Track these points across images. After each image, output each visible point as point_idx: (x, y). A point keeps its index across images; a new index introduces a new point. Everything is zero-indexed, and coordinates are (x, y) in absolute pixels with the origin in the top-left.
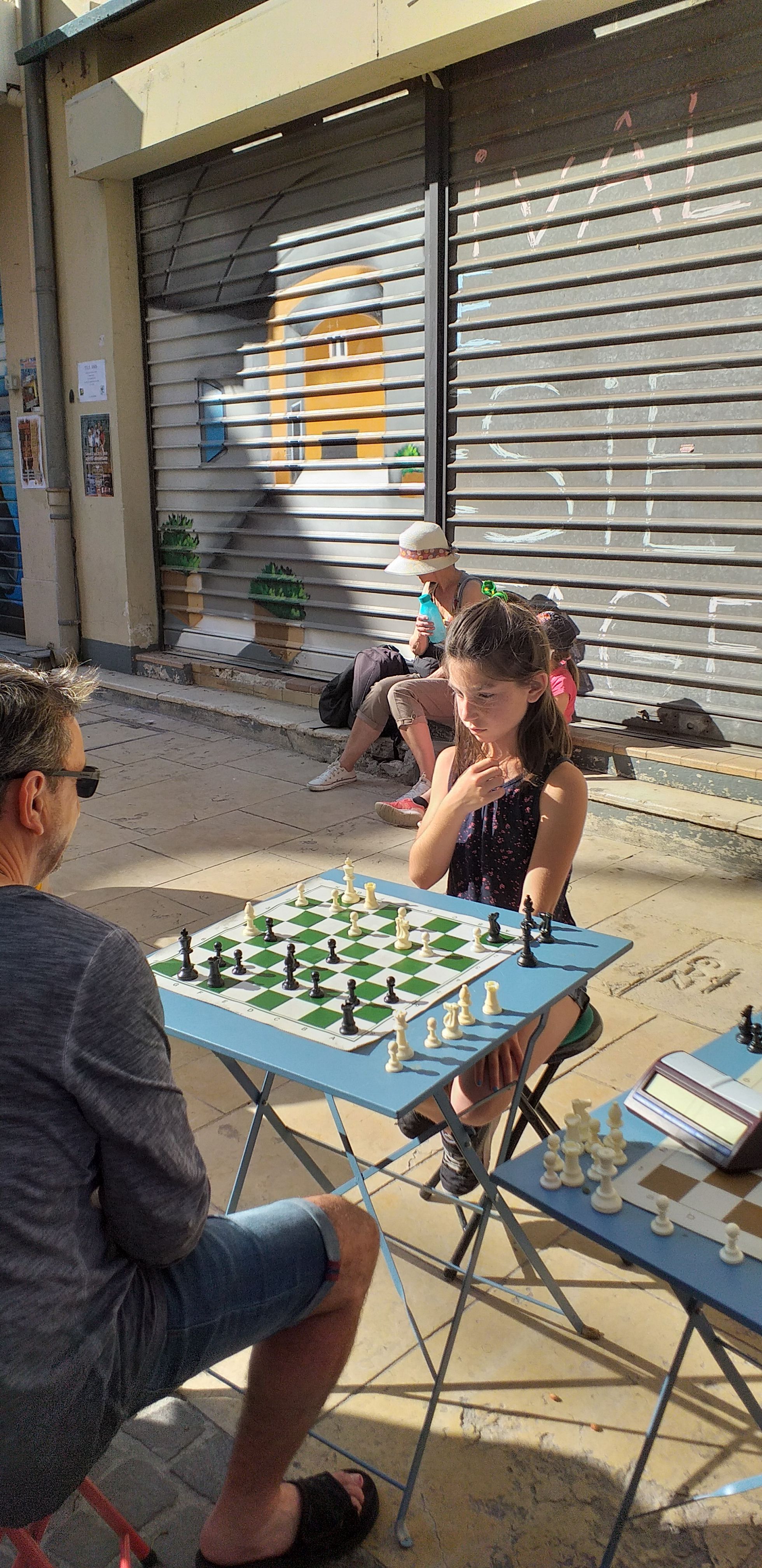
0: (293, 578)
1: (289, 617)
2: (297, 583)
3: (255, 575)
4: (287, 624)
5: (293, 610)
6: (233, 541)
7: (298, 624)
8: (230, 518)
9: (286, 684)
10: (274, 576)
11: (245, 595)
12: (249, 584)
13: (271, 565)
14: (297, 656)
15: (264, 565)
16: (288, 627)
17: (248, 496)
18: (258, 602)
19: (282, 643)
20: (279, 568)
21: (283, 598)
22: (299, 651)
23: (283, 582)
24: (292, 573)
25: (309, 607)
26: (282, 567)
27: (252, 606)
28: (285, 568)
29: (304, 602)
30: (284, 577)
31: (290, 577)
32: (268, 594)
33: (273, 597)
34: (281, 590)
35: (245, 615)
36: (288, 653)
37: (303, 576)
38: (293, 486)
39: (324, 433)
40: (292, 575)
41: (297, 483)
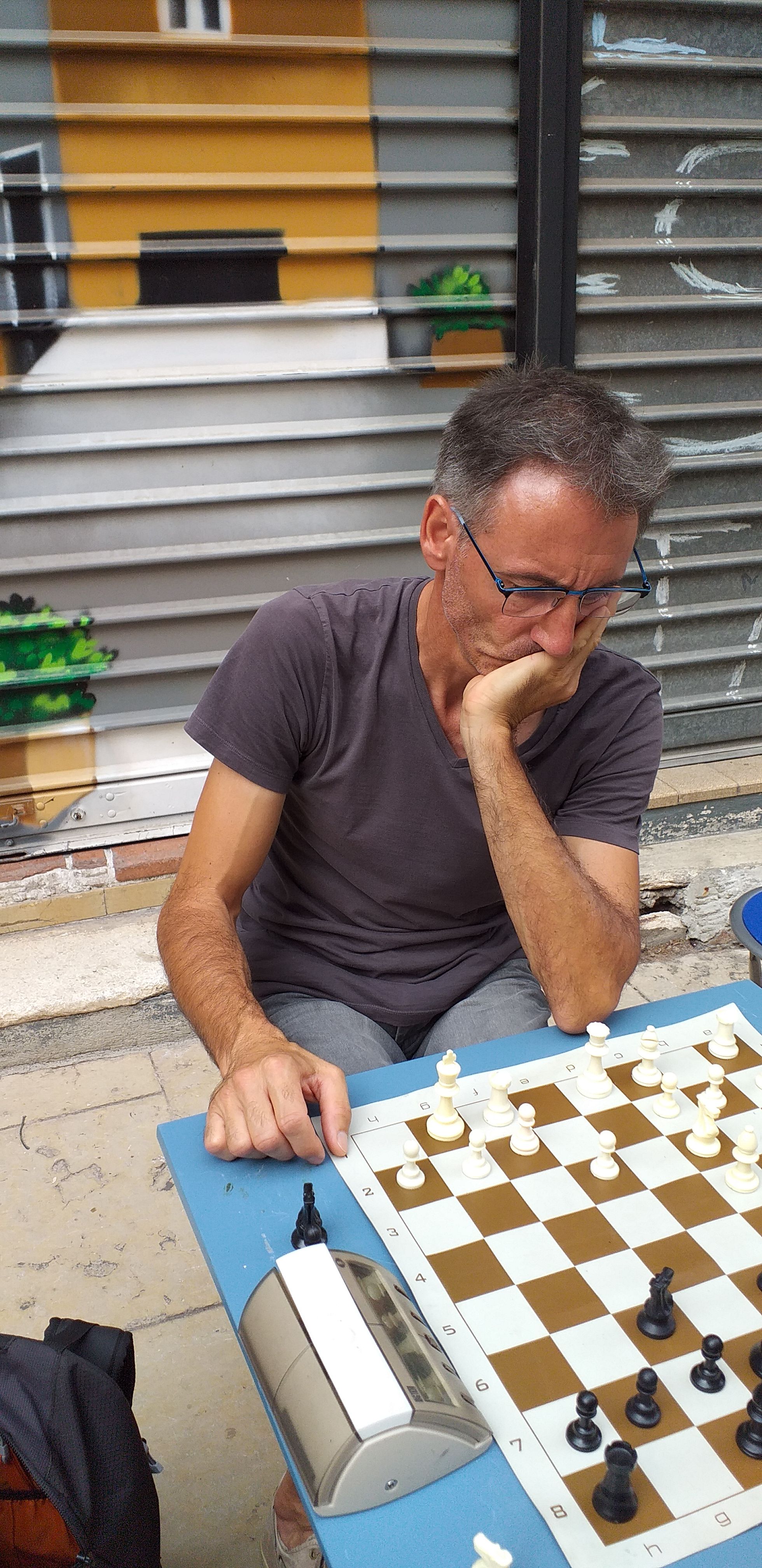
0: (42, 621)
1: (25, 718)
5: (44, 698)
14: (76, 802)
16: (25, 741)
22: (87, 790)
24: (39, 605)
25: (104, 680)
29: (90, 671)
31: (26, 620)
36: (39, 805)
37: (87, 608)
38: (19, 380)
39: (145, 237)
40: (39, 611)
41: (34, 370)
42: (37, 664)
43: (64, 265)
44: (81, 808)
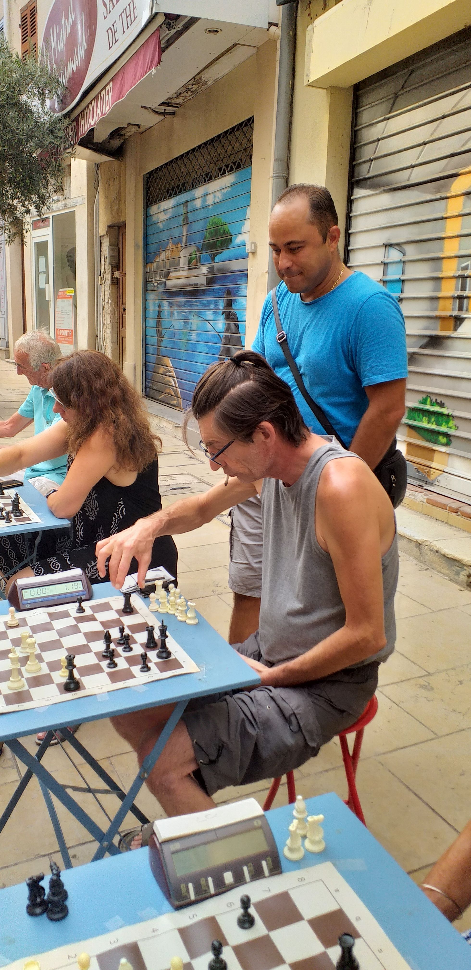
0: (445, 411)
1: (437, 443)
2: (448, 416)
3: (412, 405)
4: (434, 448)
5: (441, 437)
7: (443, 449)
9: (428, 499)
10: (429, 407)
13: (427, 398)
14: (439, 476)
15: (420, 397)
17: (415, 340)
18: (412, 427)
19: (427, 463)
20: (434, 401)
21: (433, 426)
23: (435, 413)
24: (445, 406)
25: (455, 436)
27: (407, 429)
28: (439, 401)
29: (452, 432)
31: (442, 410)
32: (422, 422)
33: (425, 424)
36: (432, 473)
37: (454, 410)
38: (453, 333)
40: (445, 408)
41: (458, 331)
42: (440, 425)
43: (468, 298)
44: (439, 478)
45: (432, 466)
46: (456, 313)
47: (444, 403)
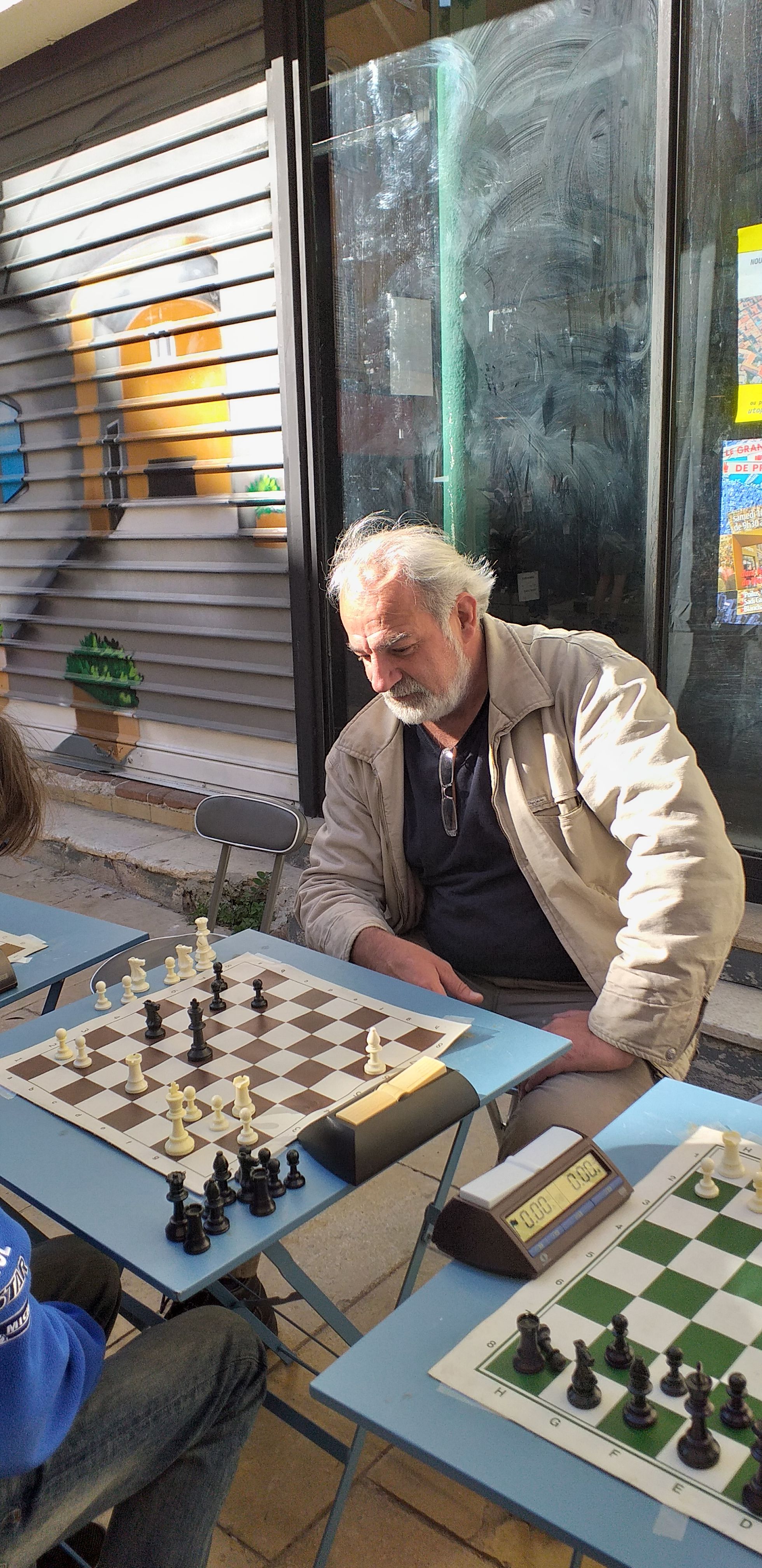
0: (121, 654)
1: (118, 704)
2: (126, 661)
3: (71, 649)
4: (115, 713)
5: (122, 695)
6: (42, 605)
7: (128, 713)
8: (36, 575)
9: (117, 790)
10: (96, 650)
11: (60, 674)
12: (64, 660)
13: (91, 635)
14: (129, 753)
15: (82, 635)
16: (117, 716)
17: (57, 546)
18: (77, 683)
19: (111, 736)
20: (102, 639)
21: (109, 679)
22: (132, 747)
23: (106, 658)
24: (120, 645)
25: (140, 691)
26: (105, 638)
27: (70, 688)
28: (110, 640)
29: (136, 685)
30: (109, 651)
31: (117, 652)
32: (91, 674)
33: (95, 677)
34: (106, 669)
35: (62, 699)
36: (119, 749)
37: (134, 651)
38: (112, 533)
39: (151, 462)
40: (120, 649)
41: (118, 528)
42: (117, 676)
43: (124, 476)
44: (131, 757)
45: (117, 740)
46: (111, 501)
47: (117, 642)
